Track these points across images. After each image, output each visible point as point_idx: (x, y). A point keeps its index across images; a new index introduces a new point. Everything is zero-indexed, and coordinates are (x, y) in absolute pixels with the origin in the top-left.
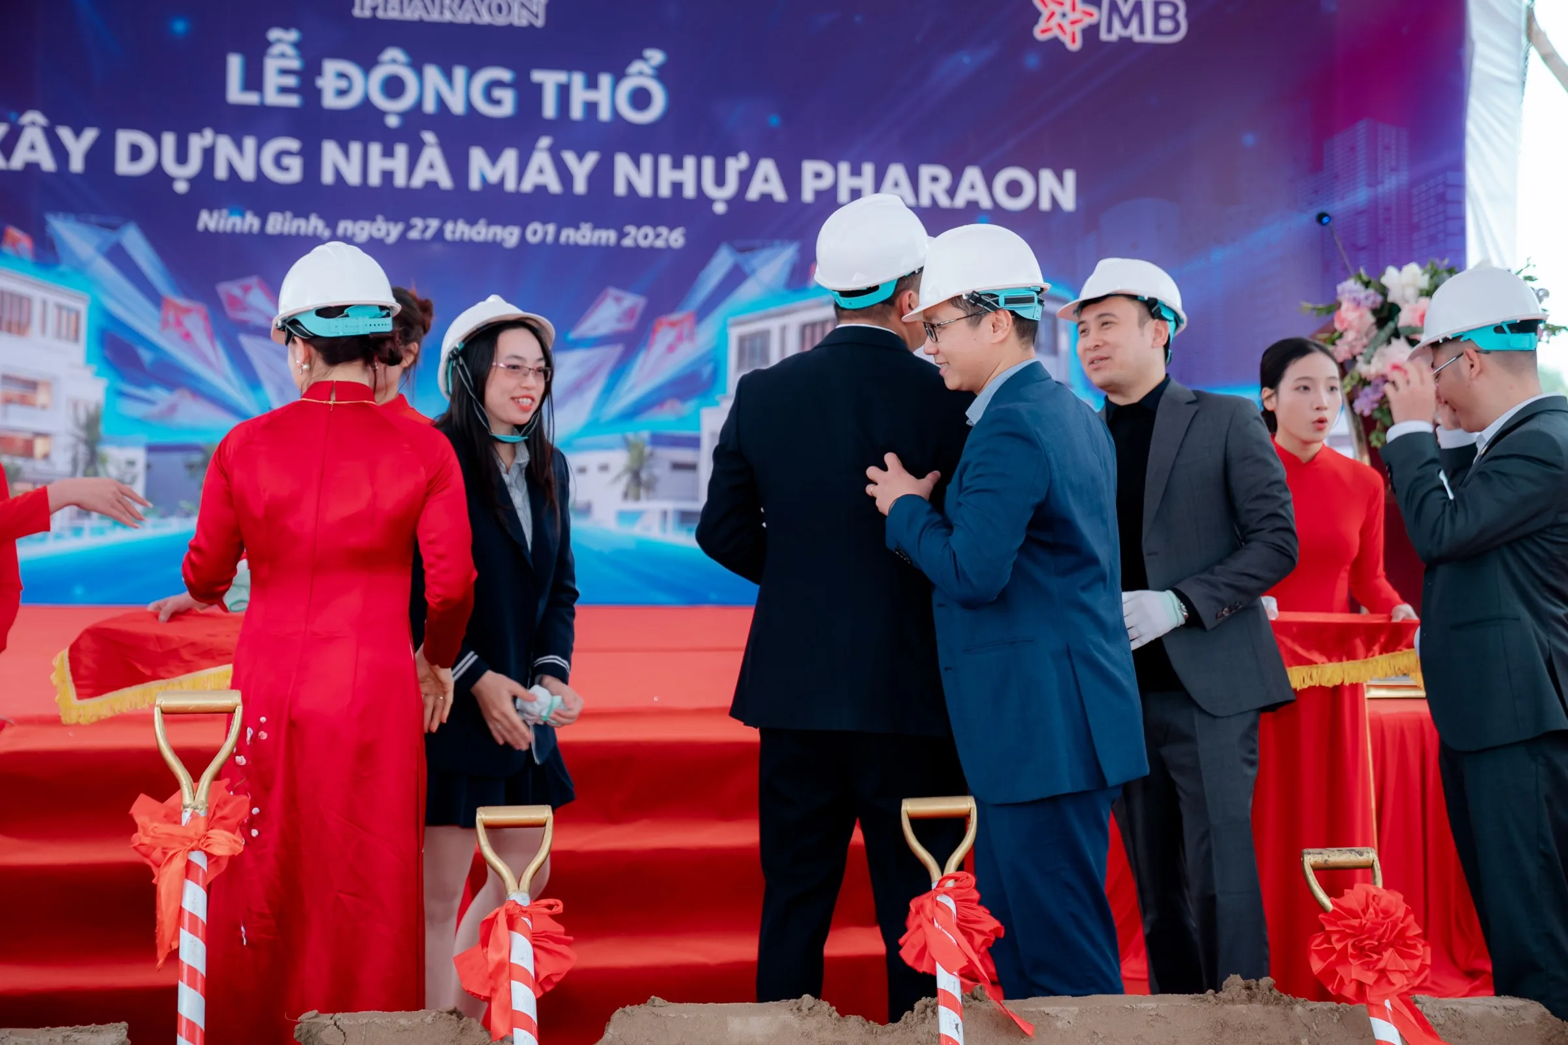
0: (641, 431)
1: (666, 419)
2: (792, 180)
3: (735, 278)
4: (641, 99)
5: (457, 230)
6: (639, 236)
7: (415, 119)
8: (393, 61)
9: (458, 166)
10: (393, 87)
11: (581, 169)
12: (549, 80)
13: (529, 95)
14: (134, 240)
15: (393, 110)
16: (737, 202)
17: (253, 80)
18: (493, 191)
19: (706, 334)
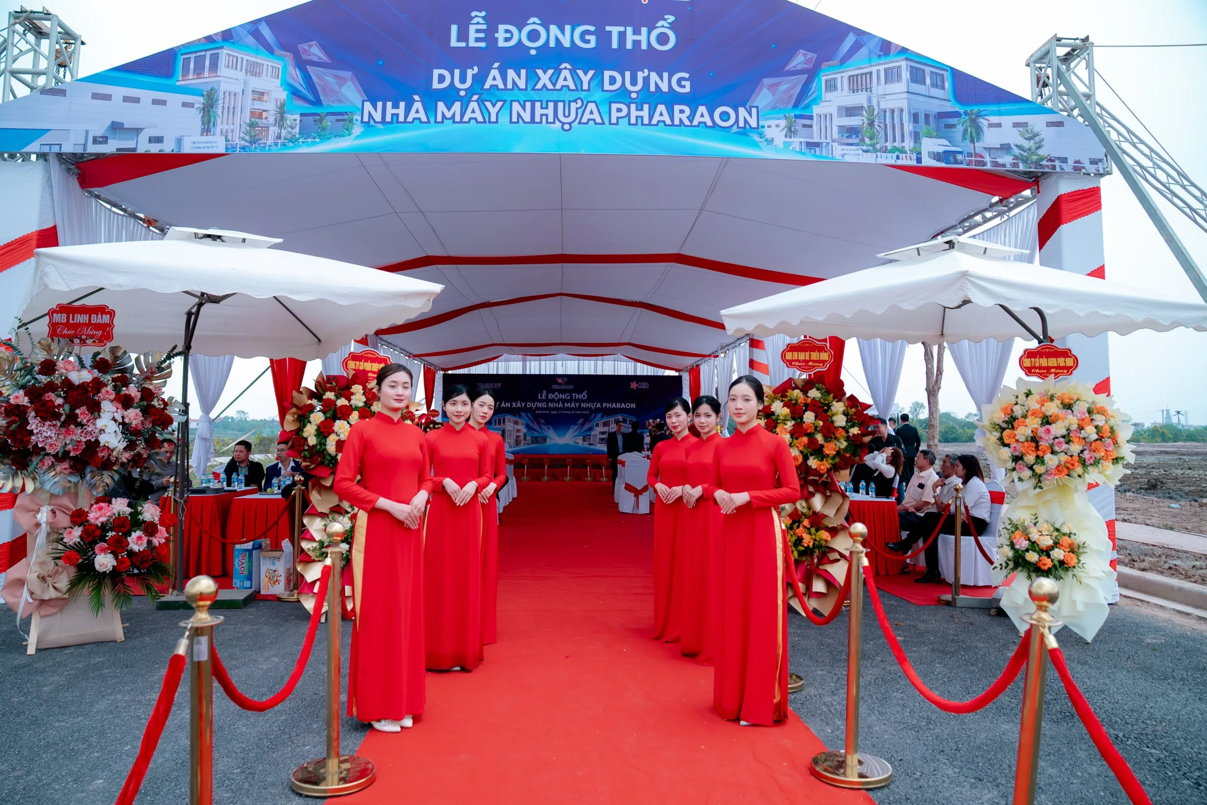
0: (585, 434)
1: (587, 433)
2: (602, 405)
3: (595, 417)
4: (584, 396)
5: (563, 412)
6: (584, 412)
7: (559, 400)
8: (556, 393)
9: (564, 405)
10: (556, 396)
11: (577, 405)
12: (574, 395)
13: (571, 397)
14: (529, 415)
15: (556, 399)
16: (595, 408)
17: (541, 396)
18: (567, 407)
19: (592, 423)
